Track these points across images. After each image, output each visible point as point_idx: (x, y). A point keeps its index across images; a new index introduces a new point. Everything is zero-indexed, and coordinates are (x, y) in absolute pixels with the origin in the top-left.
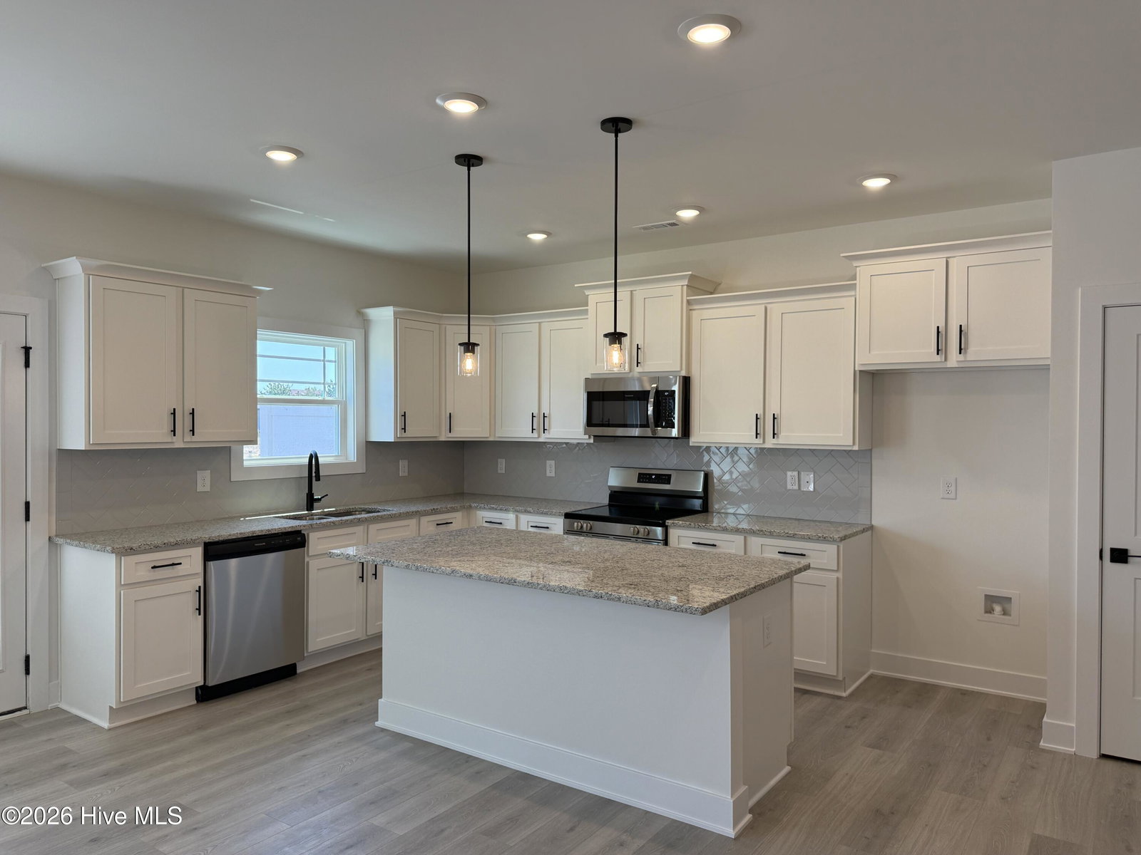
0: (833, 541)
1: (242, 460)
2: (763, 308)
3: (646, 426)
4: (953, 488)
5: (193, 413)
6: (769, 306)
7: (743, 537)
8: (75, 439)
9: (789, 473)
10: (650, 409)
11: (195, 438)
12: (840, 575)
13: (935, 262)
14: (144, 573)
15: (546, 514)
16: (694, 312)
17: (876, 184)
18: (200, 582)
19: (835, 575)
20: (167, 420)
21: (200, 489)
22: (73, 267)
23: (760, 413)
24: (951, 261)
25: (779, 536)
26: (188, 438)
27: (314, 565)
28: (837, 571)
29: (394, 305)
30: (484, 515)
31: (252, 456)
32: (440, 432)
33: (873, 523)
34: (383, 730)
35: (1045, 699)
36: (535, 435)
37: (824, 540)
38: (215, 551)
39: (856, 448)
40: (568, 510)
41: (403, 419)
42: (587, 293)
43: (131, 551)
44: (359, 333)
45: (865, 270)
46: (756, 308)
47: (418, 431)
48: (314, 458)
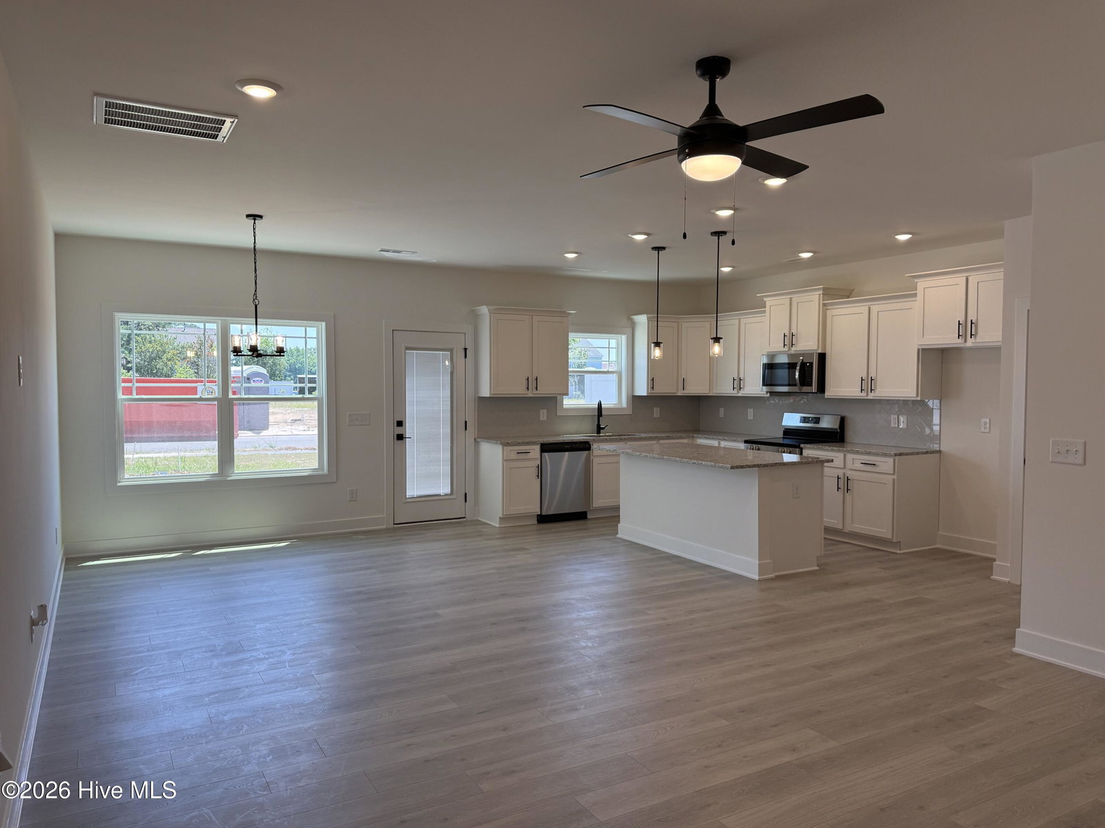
0: (890, 456)
1: (563, 405)
2: (867, 308)
3: (795, 385)
4: (988, 426)
5: (537, 379)
6: (871, 307)
7: (842, 455)
8: (485, 392)
9: (892, 416)
10: (797, 374)
11: (538, 392)
12: (895, 477)
13: (961, 280)
14: (513, 456)
15: (734, 441)
16: (828, 311)
17: (903, 238)
18: (539, 463)
19: (893, 477)
20: (525, 382)
21: (541, 419)
22: (484, 310)
23: (865, 377)
24: (970, 279)
25: (862, 453)
26: (535, 392)
27: (596, 462)
28: (894, 474)
29: (647, 313)
30: (702, 441)
31: (568, 402)
32: (677, 390)
33: (941, 449)
34: (619, 538)
35: (995, 556)
36: (735, 391)
37: (885, 455)
38: (546, 448)
39: (919, 399)
40: (747, 439)
41: (652, 382)
42: (765, 299)
43: (508, 444)
44: (629, 330)
45: (921, 284)
46: (863, 309)
47: (661, 390)
48: (600, 405)
